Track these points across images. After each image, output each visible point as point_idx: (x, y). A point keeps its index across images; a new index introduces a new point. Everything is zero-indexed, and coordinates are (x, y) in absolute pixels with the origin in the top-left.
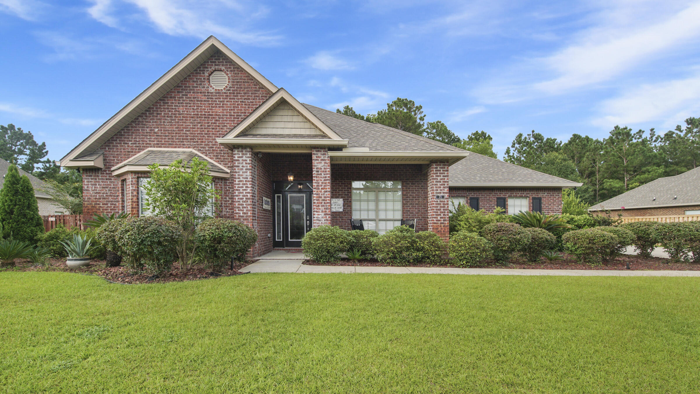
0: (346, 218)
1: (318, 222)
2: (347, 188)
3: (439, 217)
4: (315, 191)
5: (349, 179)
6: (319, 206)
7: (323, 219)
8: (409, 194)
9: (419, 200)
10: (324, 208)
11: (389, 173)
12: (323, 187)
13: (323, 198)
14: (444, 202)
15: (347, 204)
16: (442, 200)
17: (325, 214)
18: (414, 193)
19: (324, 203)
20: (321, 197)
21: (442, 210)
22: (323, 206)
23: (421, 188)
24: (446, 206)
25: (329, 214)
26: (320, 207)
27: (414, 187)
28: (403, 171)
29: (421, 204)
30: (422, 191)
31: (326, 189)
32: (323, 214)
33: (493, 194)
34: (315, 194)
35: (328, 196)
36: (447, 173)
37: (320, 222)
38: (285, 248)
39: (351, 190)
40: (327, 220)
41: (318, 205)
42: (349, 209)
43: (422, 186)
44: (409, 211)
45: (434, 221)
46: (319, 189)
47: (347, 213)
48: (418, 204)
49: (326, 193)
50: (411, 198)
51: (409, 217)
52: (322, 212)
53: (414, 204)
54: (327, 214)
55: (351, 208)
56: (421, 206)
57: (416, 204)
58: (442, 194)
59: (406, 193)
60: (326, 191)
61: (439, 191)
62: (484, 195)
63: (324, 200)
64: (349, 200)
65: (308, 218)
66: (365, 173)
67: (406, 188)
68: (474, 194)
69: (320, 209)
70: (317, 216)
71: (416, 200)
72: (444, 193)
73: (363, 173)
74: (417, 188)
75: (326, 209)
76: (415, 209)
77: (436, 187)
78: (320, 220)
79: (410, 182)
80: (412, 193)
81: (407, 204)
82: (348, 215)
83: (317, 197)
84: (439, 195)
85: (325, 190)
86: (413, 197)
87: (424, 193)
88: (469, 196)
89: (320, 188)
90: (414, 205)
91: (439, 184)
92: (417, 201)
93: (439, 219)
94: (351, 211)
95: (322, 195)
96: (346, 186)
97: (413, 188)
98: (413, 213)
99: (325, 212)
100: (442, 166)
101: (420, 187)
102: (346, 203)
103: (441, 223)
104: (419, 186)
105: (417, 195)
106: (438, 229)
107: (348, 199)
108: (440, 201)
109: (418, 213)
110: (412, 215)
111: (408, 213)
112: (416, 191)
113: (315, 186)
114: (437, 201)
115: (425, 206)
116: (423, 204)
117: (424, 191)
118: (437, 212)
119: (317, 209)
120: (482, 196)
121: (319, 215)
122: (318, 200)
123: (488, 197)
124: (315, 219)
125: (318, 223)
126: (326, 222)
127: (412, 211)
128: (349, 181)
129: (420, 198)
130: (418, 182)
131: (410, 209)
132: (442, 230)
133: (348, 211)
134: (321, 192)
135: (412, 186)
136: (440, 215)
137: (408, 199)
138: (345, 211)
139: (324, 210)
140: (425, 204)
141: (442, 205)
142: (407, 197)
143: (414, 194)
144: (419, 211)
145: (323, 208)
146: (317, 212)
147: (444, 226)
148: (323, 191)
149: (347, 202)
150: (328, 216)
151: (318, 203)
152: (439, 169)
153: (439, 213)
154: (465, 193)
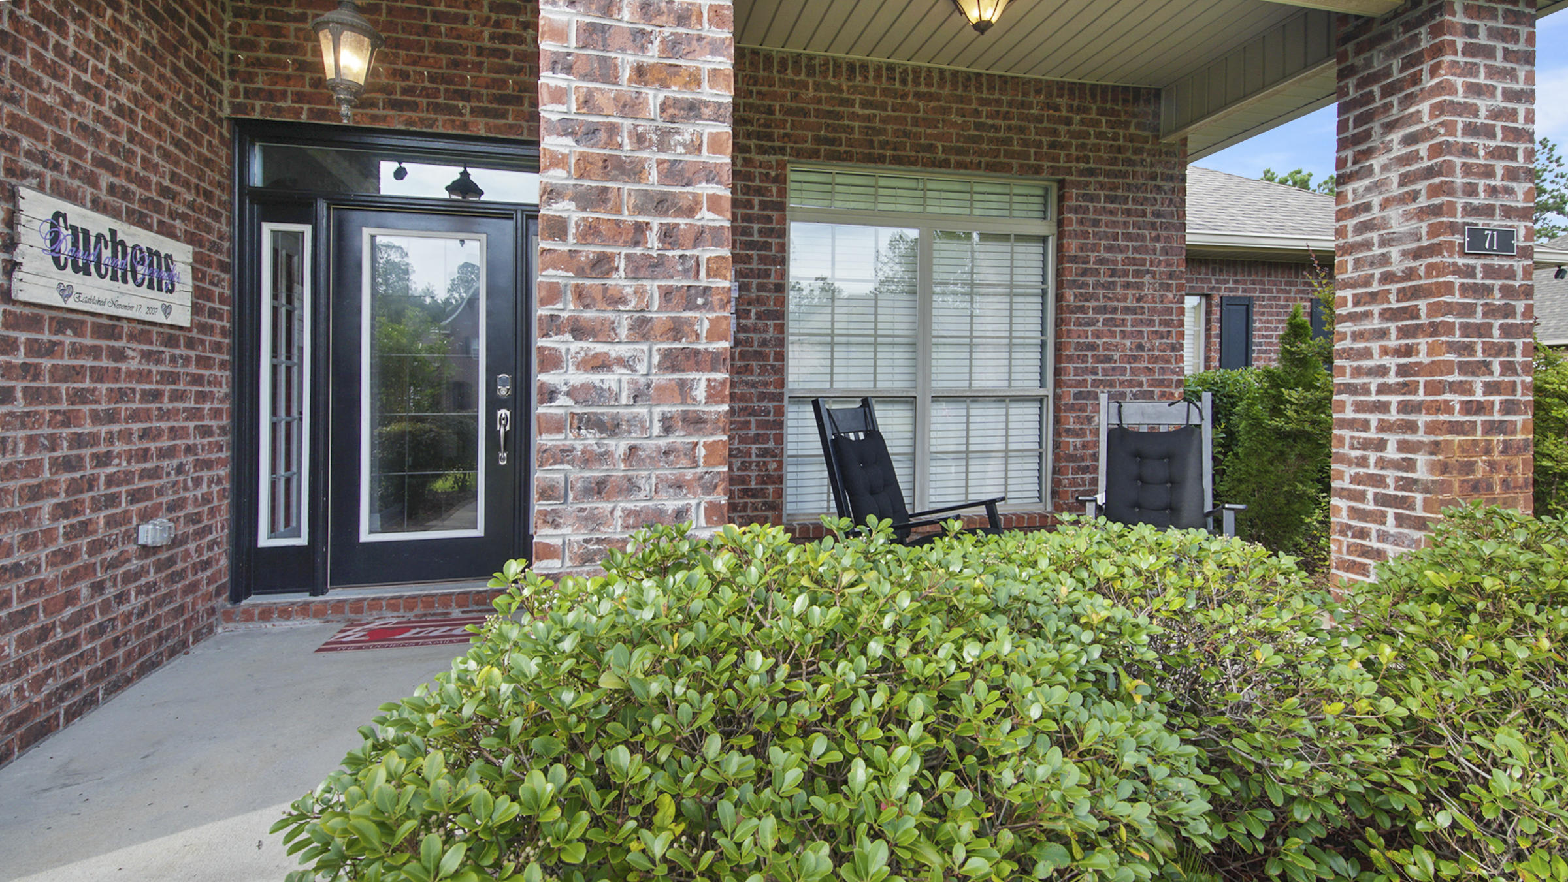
0: (753, 385)
1: (590, 439)
2: (764, 205)
3: (1478, 383)
4: (559, 96)
5: (774, 150)
6: (603, 265)
7: (652, 414)
8: (1093, 256)
9: (1139, 286)
10: (667, 294)
11: (997, 129)
12: (652, 55)
13: (653, 180)
14: (1510, 274)
15: (759, 301)
16: (1496, 262)
17: (671, 362)
18: (1121, 250)
19: (668, 235)
20: (634, 171)
21: (1496, 337)
22: (655, 266)
23: (1153, 226)
24: (1520, 306)
25: (713, 361)
26: (619, 281)
27: (1120, 218)
28: (1068, 122)
29: (1153, 311)
30: (1157, 239)
31: (695, 80)
32: (649, 354)
33: (1301, 287)
34: (566, 128)
35: (706, 156)
36: (1530, 78)
37: (618, 446)
38: (335, 594)
39: (783, 220)
40: (694, 422)
41: (591, 250)
42: (771, 334)
43: (1157, 214)
44: (1093, 347)
45: (1449, 410)
46: (606, 72)
47: (759, 355)
48: (1132, 311)
49: (687, 131)
50: (1102, 279)
51: (1090, 378)
52: (642, 329)
53: (1115, 310)
54: (695, 360)
55: (781, 328)
56: (1150, 323)
57: (1127, 310)
58: (1498, 222)
59: (1082, 248)
60: (693, 109)
61: (1481, 200)
62: (1270, 291)
63: (661, 204)
64: (773, 279)
65: (503, 391)
66: (869, 119)
67: (1081, 222)
68: (1236, 282)
69: (616, 300)
70: (578, 378)
71: (1127, 286)
72: (1508, 212)
73: (854, 116)
74: (1131, 220)
75: (688, 298)
76: (1124, 335)
77: (1467, 170)
78: (611, 428)
79: (1102, 186)
80: (1109, 249)
81: (1082, 309)
82: (764, 370)
83: (584, 167)
84: (1481, 222)
85: (675, 92)
86: (1113, 273)
87: (1165, 252)
88: (1219, 289)
89: (626, 61)
90: (1119, 316)
91: (1482, 144)
92: (1130, 292)
93: (1479, 396)
94: (781, 342)
95: (640, 140)
96: (759, 191)
97: (1115, 224)
98: (1108, 359)
99: (676, 330)
100: (1500, 24)
101: (1150, 218)
102: (754, 294)
103: (1491, 428)
104: (1144, 214)
105: (1134, 262)
106: (1469, 467)
107: (767, 274)
108: (1489, 272)
109: (1135, 359)
110: (1105, 372)
111: (1084, 359)
112: (1128, 237)
113: (559, 34)
114: (1470, 272)
115: (1167, 323)
116: (1160, 313)
117: (1168, 239)
118: (1469, 349)
119: (580, 294)
120: (1263, 291)
121: (601, 364)
122: (600, 198)
123: (1282, 296)
124: (562, 406)
125: (588, 459)
126: (679, 439)
127: (1107, 347)
128: (773, 158)
129: (1147, 278)
130: (1138, 188)
131: (1097, 335)
132: (1497, 478)
133: (764, 343)
134: (629, 107)
135: (1112, 213)
136: (1486, 367)
137: (1091, 280)
138: (748, 342)
139: (658, 315)
140: (1169, 311)
141: (1497, 300)
142: (1084, 273)
143: (1120, 257)
144: (1140, 347)
145: (653, 286)
146: (579, 331)
147: (1507, 448)
148: (653, 97)
149: (761, 288)
150: (701, 381)
151: (590, 231)
152: (1483, 39)
153: (1479, 356)
154: (1202, 281)
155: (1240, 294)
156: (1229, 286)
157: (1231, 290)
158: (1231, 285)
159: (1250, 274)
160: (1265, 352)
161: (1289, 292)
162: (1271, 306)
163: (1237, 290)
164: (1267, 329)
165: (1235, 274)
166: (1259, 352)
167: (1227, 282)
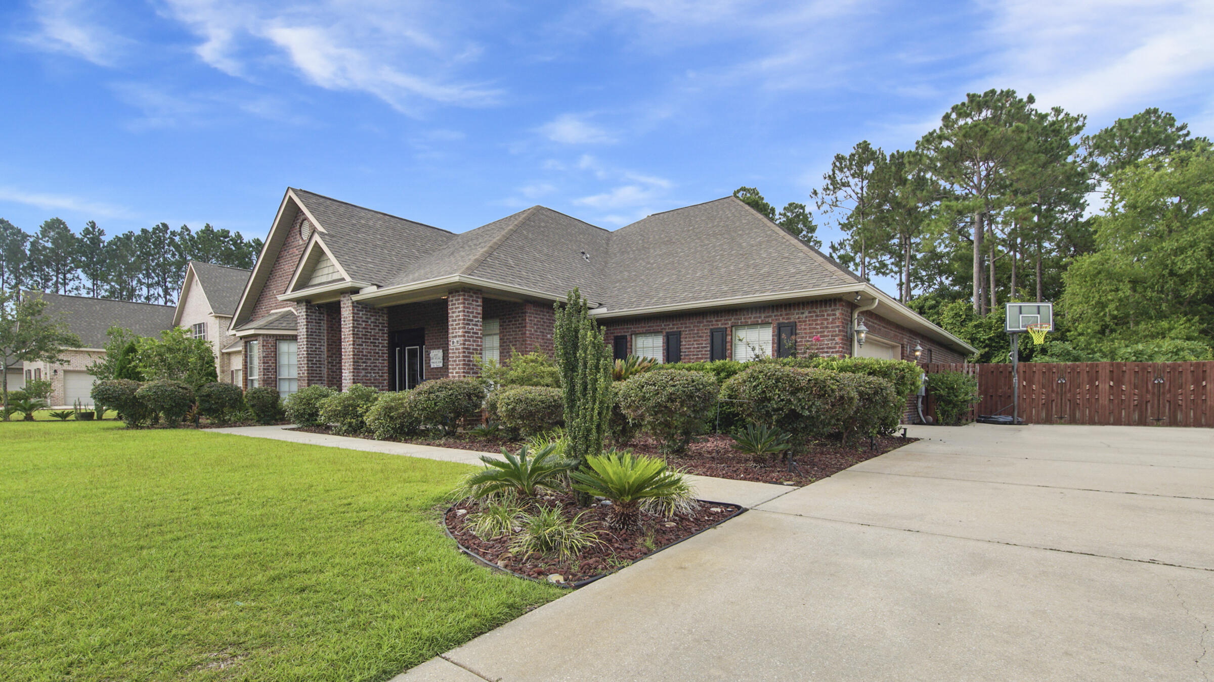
33: (705, 324)
62: (690, 327)
68: (673, 324)
88: (666, 329)
120: (686, 327)
123: (696, 329)
154: (658, 326)
155: (675, 330)
156: (672, 327)
157: (671, 328)
158: (671, 326)
159: (680, 320)
160: (688, 355)
161: (699, 326)
162: (690, 334)
163: (674, 328)
164: (689, 345)
165: (673, 321)
166: (685, 355)
167: (669, 325)
